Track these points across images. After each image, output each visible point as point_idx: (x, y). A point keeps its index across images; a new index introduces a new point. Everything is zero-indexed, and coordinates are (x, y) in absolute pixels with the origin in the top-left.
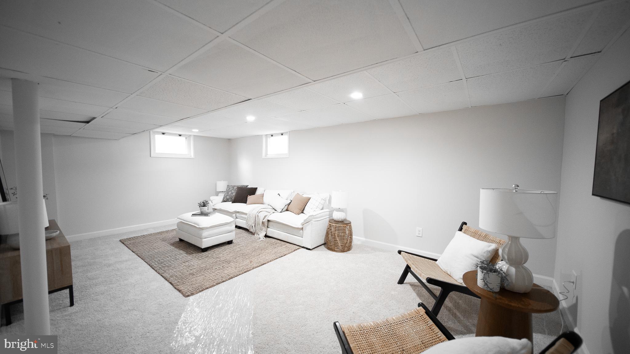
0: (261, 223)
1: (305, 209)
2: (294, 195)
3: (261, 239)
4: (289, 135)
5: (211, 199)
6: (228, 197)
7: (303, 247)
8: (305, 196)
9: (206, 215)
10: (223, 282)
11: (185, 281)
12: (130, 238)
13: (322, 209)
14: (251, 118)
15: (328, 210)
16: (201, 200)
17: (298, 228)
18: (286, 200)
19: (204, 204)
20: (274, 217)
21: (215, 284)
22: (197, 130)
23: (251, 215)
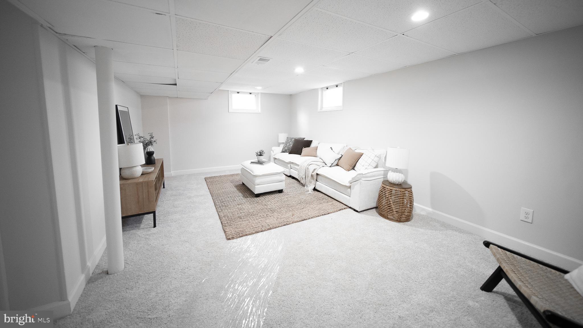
0: (310, 176)
1: (356, 165)
2: (346, 150)
3: (309, 192)
4: (344, 87)
5: (273, 149)
6: (286, 148)
7: (350, 208)
8: (358, 151)
9: (261, 164)
10: (262, 231)
11: (232, 223)
12: (211, 177)
13: (376, 167)
14: (299, 70)
15: (383, 169)
16: (258, 150)
17: (346, 186)
18: (338, 154)
19: (260, 154)
20: (323, 171)
21: (254, 232)
22: (259, 88)
23: (302, 167)
